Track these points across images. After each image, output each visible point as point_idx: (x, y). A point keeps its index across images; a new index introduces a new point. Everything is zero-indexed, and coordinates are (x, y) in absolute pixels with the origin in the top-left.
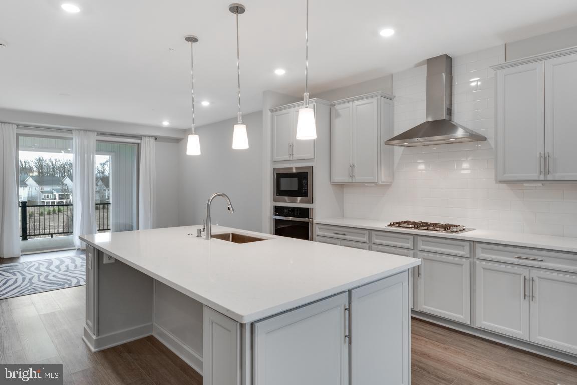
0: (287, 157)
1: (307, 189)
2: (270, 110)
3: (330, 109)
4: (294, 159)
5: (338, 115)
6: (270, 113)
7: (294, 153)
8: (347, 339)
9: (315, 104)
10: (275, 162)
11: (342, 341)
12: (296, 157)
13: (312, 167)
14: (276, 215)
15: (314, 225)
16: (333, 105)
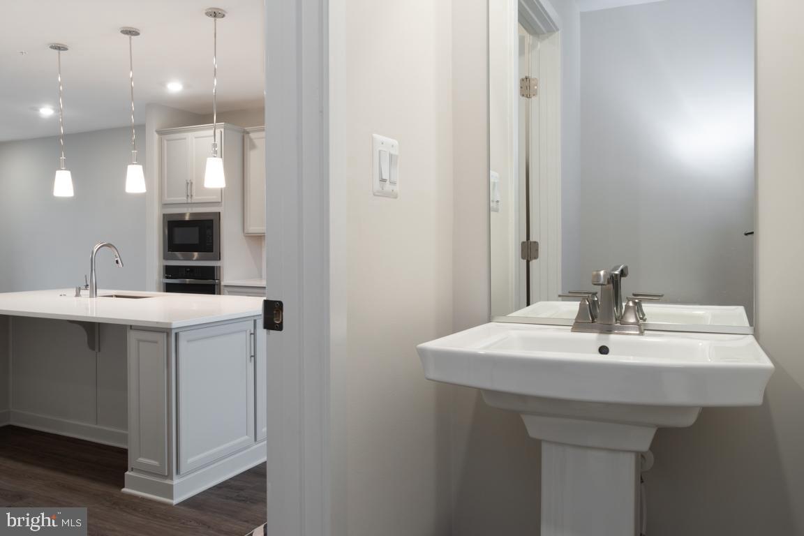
0: (183, 199)
1: (212, 243)
2: (156, 131)
3: (243, 137)
4: (193, 202)
5: (253, 146)
6: (156, 136)
7: (194, 194)
8: (253, 358)
9: (223, 130)
10: (165, 205)
11: (248, 361)
12: (196, 198)
13: (219, 213)
14: (167, 278)
15: (222, 288)
16: (248, 133)
